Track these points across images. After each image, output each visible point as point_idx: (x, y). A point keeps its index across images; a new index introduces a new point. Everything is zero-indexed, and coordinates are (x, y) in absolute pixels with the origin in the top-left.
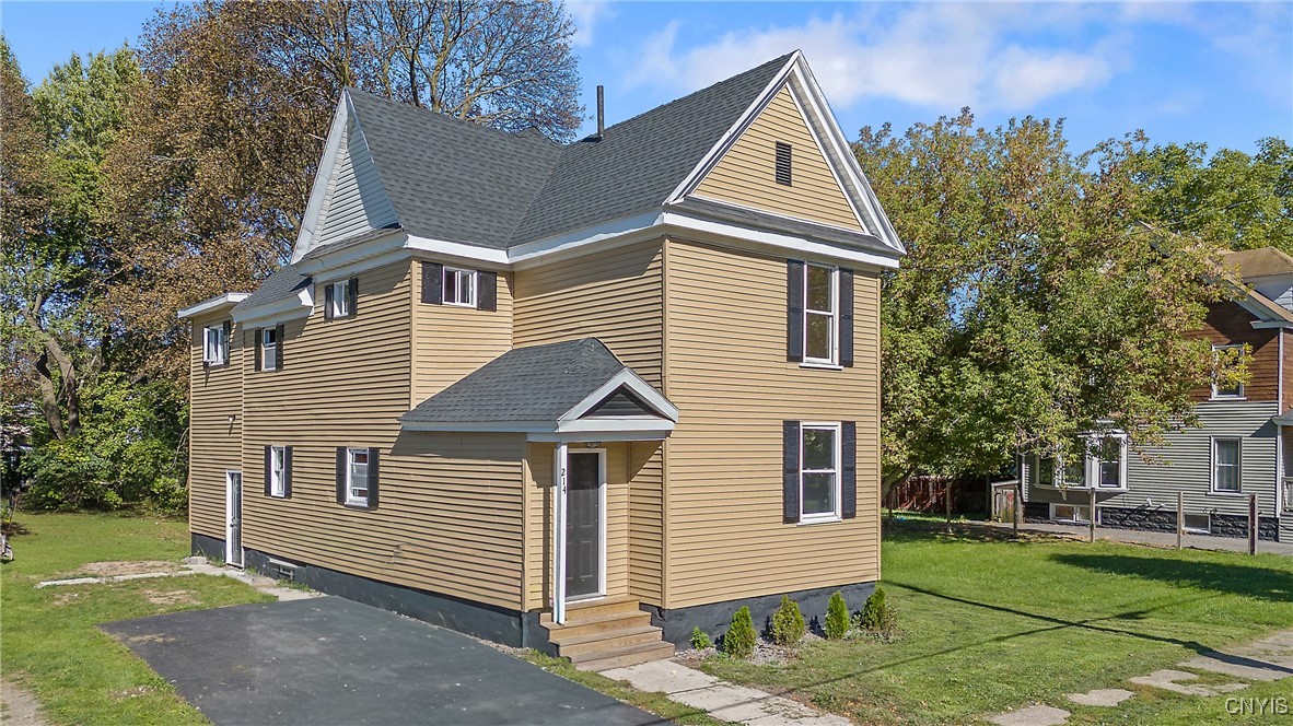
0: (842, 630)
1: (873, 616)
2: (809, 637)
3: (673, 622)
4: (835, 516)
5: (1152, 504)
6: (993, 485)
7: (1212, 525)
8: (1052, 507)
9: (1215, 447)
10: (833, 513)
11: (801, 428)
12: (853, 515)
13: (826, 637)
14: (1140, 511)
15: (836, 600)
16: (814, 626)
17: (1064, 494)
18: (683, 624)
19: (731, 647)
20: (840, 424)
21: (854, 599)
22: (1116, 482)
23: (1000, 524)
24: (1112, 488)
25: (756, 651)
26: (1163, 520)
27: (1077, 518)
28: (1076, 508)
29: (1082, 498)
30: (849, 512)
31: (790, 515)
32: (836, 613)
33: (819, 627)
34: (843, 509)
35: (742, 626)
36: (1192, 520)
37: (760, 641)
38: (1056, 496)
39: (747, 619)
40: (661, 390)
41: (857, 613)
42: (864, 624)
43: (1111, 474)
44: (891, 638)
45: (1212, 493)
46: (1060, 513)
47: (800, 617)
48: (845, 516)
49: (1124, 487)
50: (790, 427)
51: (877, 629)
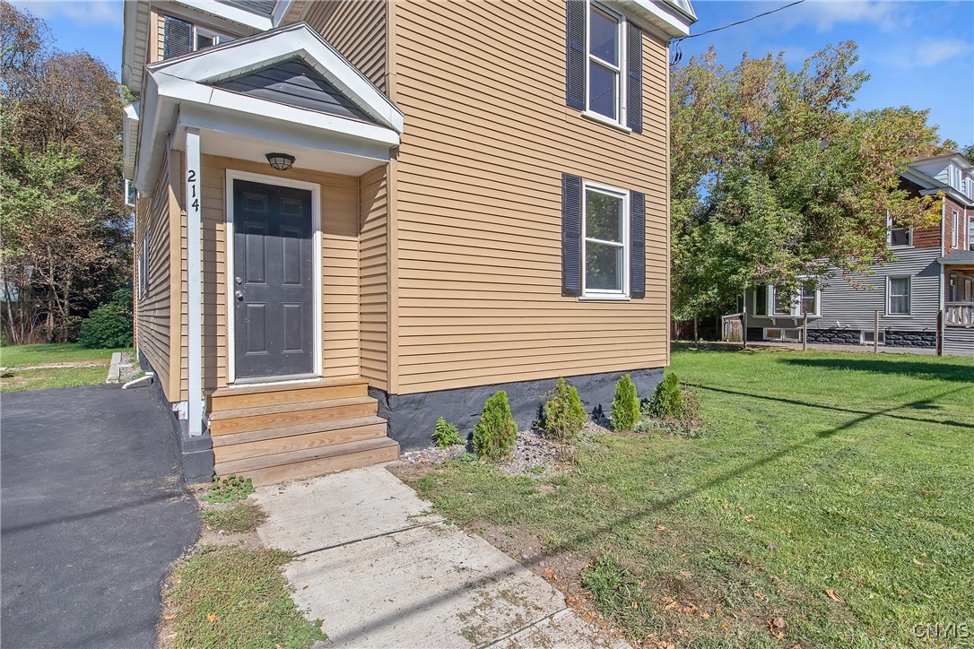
0: (632, 420)
1: (666, 404)
2: (593, 428)
3: (403, 412)
4: (624, 293)
5: (839, 324)
6: (723, 317)
7: (887, 338)
8: (765, 330)
9: (889, 284)
10: (620, 292)
11: (584, 188)
12: (642, 296)
13: (612, 428)
14: (830, 331)
15: (624, 385)
16: (598, 415)
17: (774, 321)
18: (420, 415)
19: (481, 446)
20: (628, 193)
21: (643, 385)
22: (813, 310)
23: (728, 342)
24: (810, 315)
25: (516, 450)
26: (849, 336)
27: (783, 337)
28: (783, 330)
29: (788, 323)
30: (638, 291)
31: (572, 287)
32: (623, 400)
33: (603, 416)
34: (632, 287)
35: (496, 418)
36: (869, 336)
37: (528, 435)
38: (769, 322)
39: (503, 408)
40: (383, 90)
41: (646, 401)
42: (656, 412)
43: (809, 306)
44: (692, 430)
45: (887, 316)
46: (771, 334)
47: (579, 405)
48: (634, 295)
49: (818, 315)
50: (571, 184)
51: (670, 418)
